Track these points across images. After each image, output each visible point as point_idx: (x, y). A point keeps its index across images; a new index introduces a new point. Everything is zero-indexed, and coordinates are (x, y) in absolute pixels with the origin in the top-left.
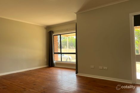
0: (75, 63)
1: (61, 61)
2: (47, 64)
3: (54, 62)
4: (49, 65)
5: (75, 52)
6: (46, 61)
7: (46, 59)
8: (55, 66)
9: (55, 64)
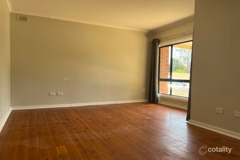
0: (188, 99)
1: (171, 95)
2: (146, 98)
3: (158, 95)
4: (149, 100)
5: (189, 79)
6: (144, 92)
7: (144, 89)
8: (160, 102)
9: (159, 99)
